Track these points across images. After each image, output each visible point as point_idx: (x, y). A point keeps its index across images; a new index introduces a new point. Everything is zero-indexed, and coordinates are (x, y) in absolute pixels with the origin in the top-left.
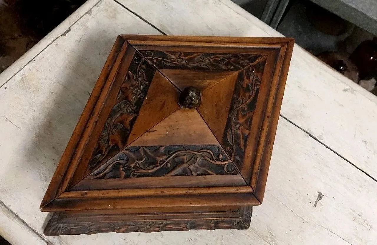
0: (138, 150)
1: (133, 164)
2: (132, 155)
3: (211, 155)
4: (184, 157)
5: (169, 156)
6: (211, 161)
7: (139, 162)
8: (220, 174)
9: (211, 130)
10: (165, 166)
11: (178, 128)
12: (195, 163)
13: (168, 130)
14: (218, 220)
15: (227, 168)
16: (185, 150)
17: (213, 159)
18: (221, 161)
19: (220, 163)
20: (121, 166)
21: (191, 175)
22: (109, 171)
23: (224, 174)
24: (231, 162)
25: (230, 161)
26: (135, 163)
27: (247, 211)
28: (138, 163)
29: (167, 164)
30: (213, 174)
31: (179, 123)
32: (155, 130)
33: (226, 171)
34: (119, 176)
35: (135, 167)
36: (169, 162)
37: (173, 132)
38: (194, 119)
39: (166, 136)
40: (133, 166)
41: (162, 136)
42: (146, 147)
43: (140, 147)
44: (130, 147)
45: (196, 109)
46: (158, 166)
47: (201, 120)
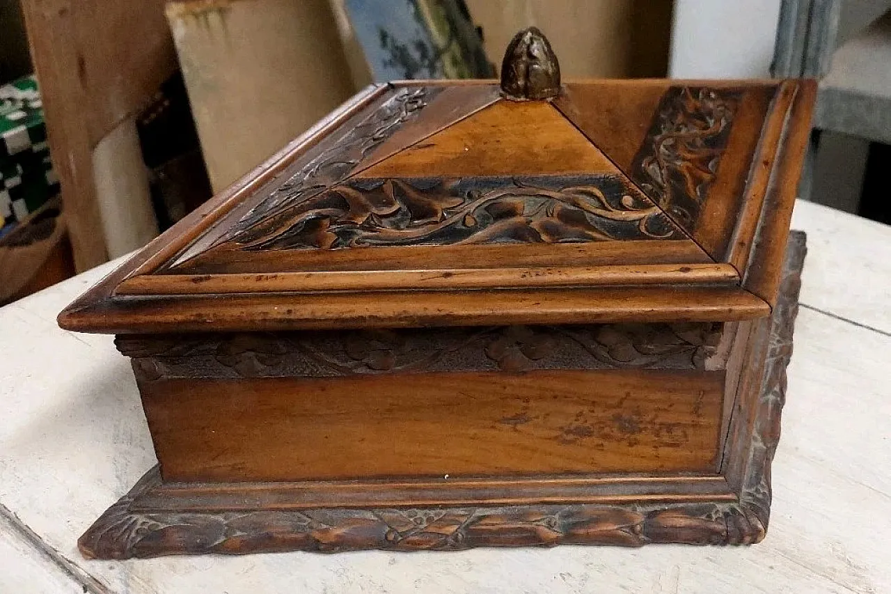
0: (381, 186)
1: (361, 215)
2: (363, 198)
3: (598, 199)
4: (516, 202)
5: (470, 201)
6: (599, 211)
7: (380, 213)
9: (594, 144)
10: (460, 226)
11: (498, 139)
12: (550, 216)
13: (469, 143)
15: (648, 227)
16: (520, 188)
17: (602, 206)
18: (627, 210)
19: (625, 214)
20: (326, 222)
21: (538, 241)
22: (287, 234)
23: (638, 239)
24: (661, 211)
25: (656, 211)
26: (369, 213)
28: (376, 214)
29: (464, 219)
30: (606, 238)
31: (499, 130)
32: (432, 145)
33: (646, 232)
34: (318, 243)
35: (367, 226)
36: (469, 215)
37: (483, 147)
38: (543, 121)
39: (462, 158)
40: (360, 221)
41: (451, 157)
42: (404, 181)
43: (387, 179)
44: (356, 180)
45: (551, 103)
46: (436, 223)
47: (564, 121)
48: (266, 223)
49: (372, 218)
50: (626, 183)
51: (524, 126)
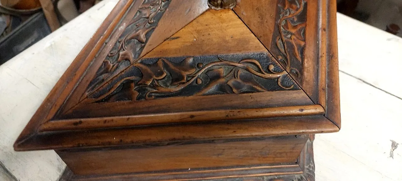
0: (157, 62)
1: (149, 80)
2: (149, 70)
3: (258, 66)
4: (220, 70)
5: (198, 70)
6: (259, 74)
7: (158, 78)
8: (272, 90)
9: (254, 34)
10: (195, 84)
11: (209, 33)
12: (236, 77)
13: (196, 36)
14: (272, 177)
15: (282, 83)
16: (221, 61)
17: (260, 71)
18: (272, 73)
19: (271, 75)
20: (133, 85)
21: (232, 93)
22: (115, 92)
23: (278, 90)
24: (287, 73)
25: (285, 73)
26: (152, 79)
27: (308, 164)
28: (156, 79)
29: (197, 80)
30: (263, 90)
31: (209, 27)
32: (179, 37)
33: (281, 86)
34: (130, 97)
35: (152, 85)
36: (199, 78)
37: (203, 38)
38: (230, 21)
39: (193, 44)
40: (149, 83)
41: (188, 44)
42: (167, 59)
43: (159, 59)
44: (145, 59)
45: (232, 10)
46: (184, 83)
47: (239, 22)
48: (104, 86)
49: (154, 81)
50: (271, 57)
51: (221, 24)
